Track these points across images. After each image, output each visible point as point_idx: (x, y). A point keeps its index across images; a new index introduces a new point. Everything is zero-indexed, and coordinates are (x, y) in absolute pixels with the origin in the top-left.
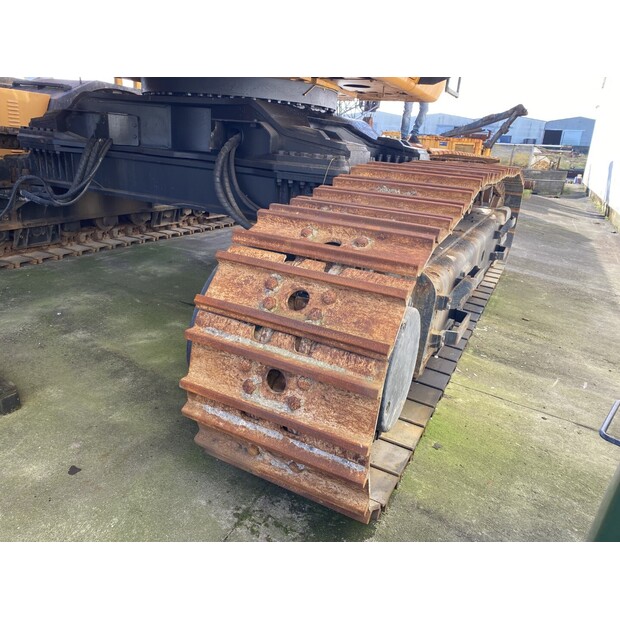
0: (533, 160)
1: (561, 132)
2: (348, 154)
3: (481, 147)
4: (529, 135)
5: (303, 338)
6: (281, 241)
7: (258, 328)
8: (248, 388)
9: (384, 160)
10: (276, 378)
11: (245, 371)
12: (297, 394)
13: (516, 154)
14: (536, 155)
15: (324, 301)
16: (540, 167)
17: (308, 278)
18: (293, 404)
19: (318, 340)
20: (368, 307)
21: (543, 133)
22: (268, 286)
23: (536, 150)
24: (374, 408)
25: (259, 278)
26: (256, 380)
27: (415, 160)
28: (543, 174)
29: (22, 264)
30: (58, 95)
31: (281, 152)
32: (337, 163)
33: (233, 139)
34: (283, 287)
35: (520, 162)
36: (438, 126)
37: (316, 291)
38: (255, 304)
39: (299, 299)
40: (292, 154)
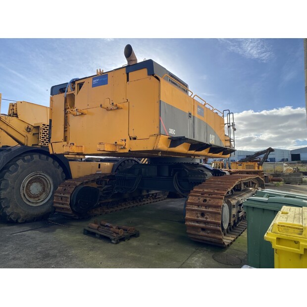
0: (285, 169)
1: (299, 154)
2: (207, 175)
3: (257, 165)
4: (283, 157)
5: (207, 206)
6: (200, 191)
7: (198, 206)
8: (198, 217)
9: (216, 176)
10: (203, 214)
11: (197, 214)
12: (207, 216)
13: (276, 167)
14: (285, 166)
15: (210, 200)
16: (289, 172)
17: (206, 197)
18: (207, 218)
19: (210, 206)
20: (217, 201)
21: (290, 156)
22: (199, 199)
23: (285, 164)
24: (220, 216)
25: (197, 198)
26: (199, 215)
27: (225, 175)
28: (290, 175)
29: (111, 212)
30: (116, 163)
31: (190, 176)
32: (205, 177)
33: (177, 173)
34: (202, 199)
35: (279, 170)
36: (239, 156)
37: (208, 199)
38: (197, 202)
39: (205, 201)
40: (193, 176)
